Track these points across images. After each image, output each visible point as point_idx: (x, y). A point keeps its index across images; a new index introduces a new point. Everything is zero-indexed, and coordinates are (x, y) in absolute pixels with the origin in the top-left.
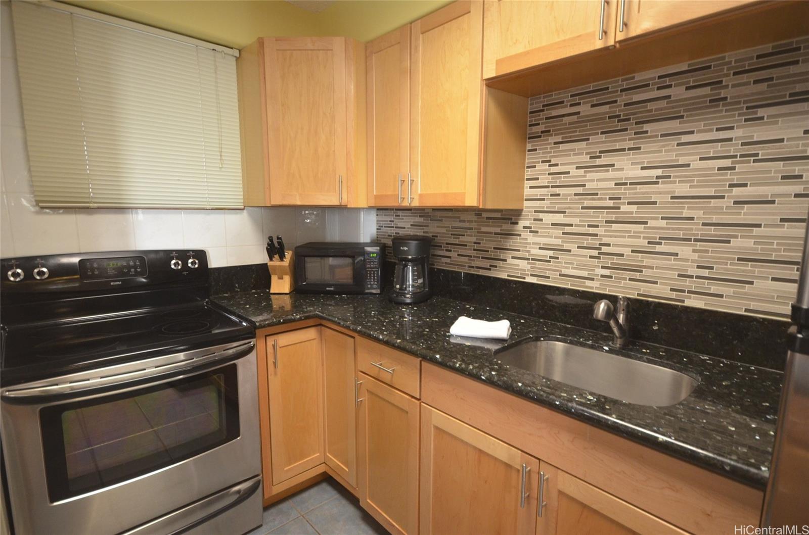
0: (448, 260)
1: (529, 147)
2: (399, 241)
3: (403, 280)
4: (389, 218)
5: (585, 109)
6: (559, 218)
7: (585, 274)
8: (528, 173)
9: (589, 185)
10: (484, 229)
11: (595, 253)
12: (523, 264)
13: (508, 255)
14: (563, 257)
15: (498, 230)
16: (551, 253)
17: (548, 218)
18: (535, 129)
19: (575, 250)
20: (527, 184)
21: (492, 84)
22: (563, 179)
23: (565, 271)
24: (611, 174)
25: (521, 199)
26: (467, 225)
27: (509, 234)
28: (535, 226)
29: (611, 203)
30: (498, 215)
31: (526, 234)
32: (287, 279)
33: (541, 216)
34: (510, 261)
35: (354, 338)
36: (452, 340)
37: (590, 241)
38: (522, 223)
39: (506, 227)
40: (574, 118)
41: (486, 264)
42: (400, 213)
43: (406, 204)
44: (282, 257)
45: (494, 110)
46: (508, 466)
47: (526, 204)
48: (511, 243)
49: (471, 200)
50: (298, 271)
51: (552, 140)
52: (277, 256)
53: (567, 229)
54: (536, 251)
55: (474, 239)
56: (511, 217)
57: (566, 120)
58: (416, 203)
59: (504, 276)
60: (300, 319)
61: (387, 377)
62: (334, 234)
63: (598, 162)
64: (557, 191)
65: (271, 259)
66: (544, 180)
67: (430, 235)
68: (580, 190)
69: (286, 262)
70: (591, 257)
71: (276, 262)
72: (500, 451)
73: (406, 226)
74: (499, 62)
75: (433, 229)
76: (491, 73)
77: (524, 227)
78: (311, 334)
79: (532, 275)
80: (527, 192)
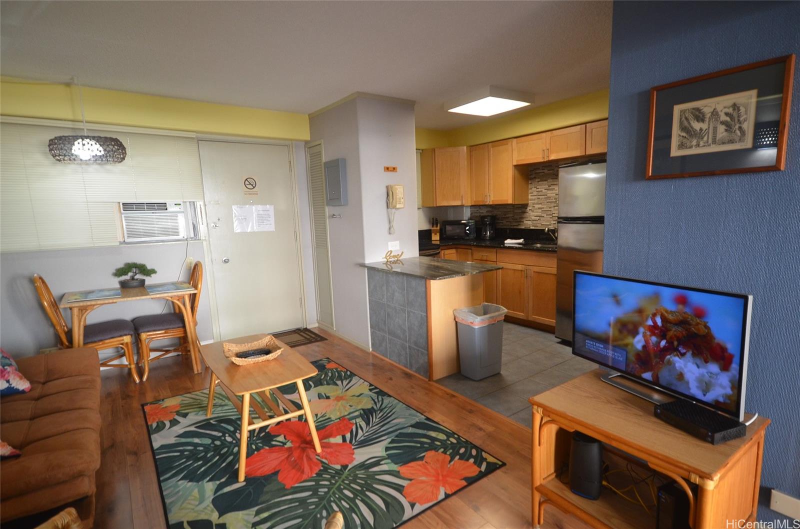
0: (502, 224)
1: (530, 182)
2: (483, 218)
3: (486, 232)
4: (476, 210)
5: (546, 171)
6: (540, 206)
7: (548, 224)
8: (530, 191)
9: (548, 195)
10: (516, 211)
11: (551, 216)
12: (530, 223)
13: (524, 220)
14: (542, 219)
15: (520, 211)
16: (538, 218)
17: (537, 206)
18: (532, 176)
19: (545, 216)
20: (530, 195)
21: (516, 166)
22: (541, 193)
23: (543, 224)
24: (554, 191)
25: (528, 200)
26: (509, 210)
27: (524, 212)
28: (533, 209)
29: (554, 200)
30: (520, 206)
31: (530, 212)
32: (438, 234)
33: (534, 205)
34: (525, 222)
35: (471, 249)
36: (505, 245)
37: (549, 213)
38: (529, 208)
39: (523, 210)
40: (543, 174)
41: (517, 224)
42: (481, 207)
43: (487, 203)
44: (437, 226)
45: (516, 172)
46: (521, 271)
47: (530, 201)
48: (525, 216)
49: (510, 202)
50: (442, 232)
51: (537, 180)
52: (435, 226)
53: (543, 209)
54: (533, 218)
55: (512, 215)
56: (525, 206)
57: (541, 174)
58: (491, 203)
59: (523, 227)
60: (451, 245)
61: (485, 258)
62: (451, 217)
63: (551, 188)
64: (539, 197)
65: (433, 227)
66: (535, 193)
67: (494, 215)
68: (546, 197)
69: (438, 228)
70: (550, 218)
71: (435, 228)
72: (520, 267)
73: (484, 212)
74: (517, 161)
75: (496, 212)
76: (515, 163)
77: (530, 210)
78: (454, 251)
79: (533, 226)
80: (530, 197)
